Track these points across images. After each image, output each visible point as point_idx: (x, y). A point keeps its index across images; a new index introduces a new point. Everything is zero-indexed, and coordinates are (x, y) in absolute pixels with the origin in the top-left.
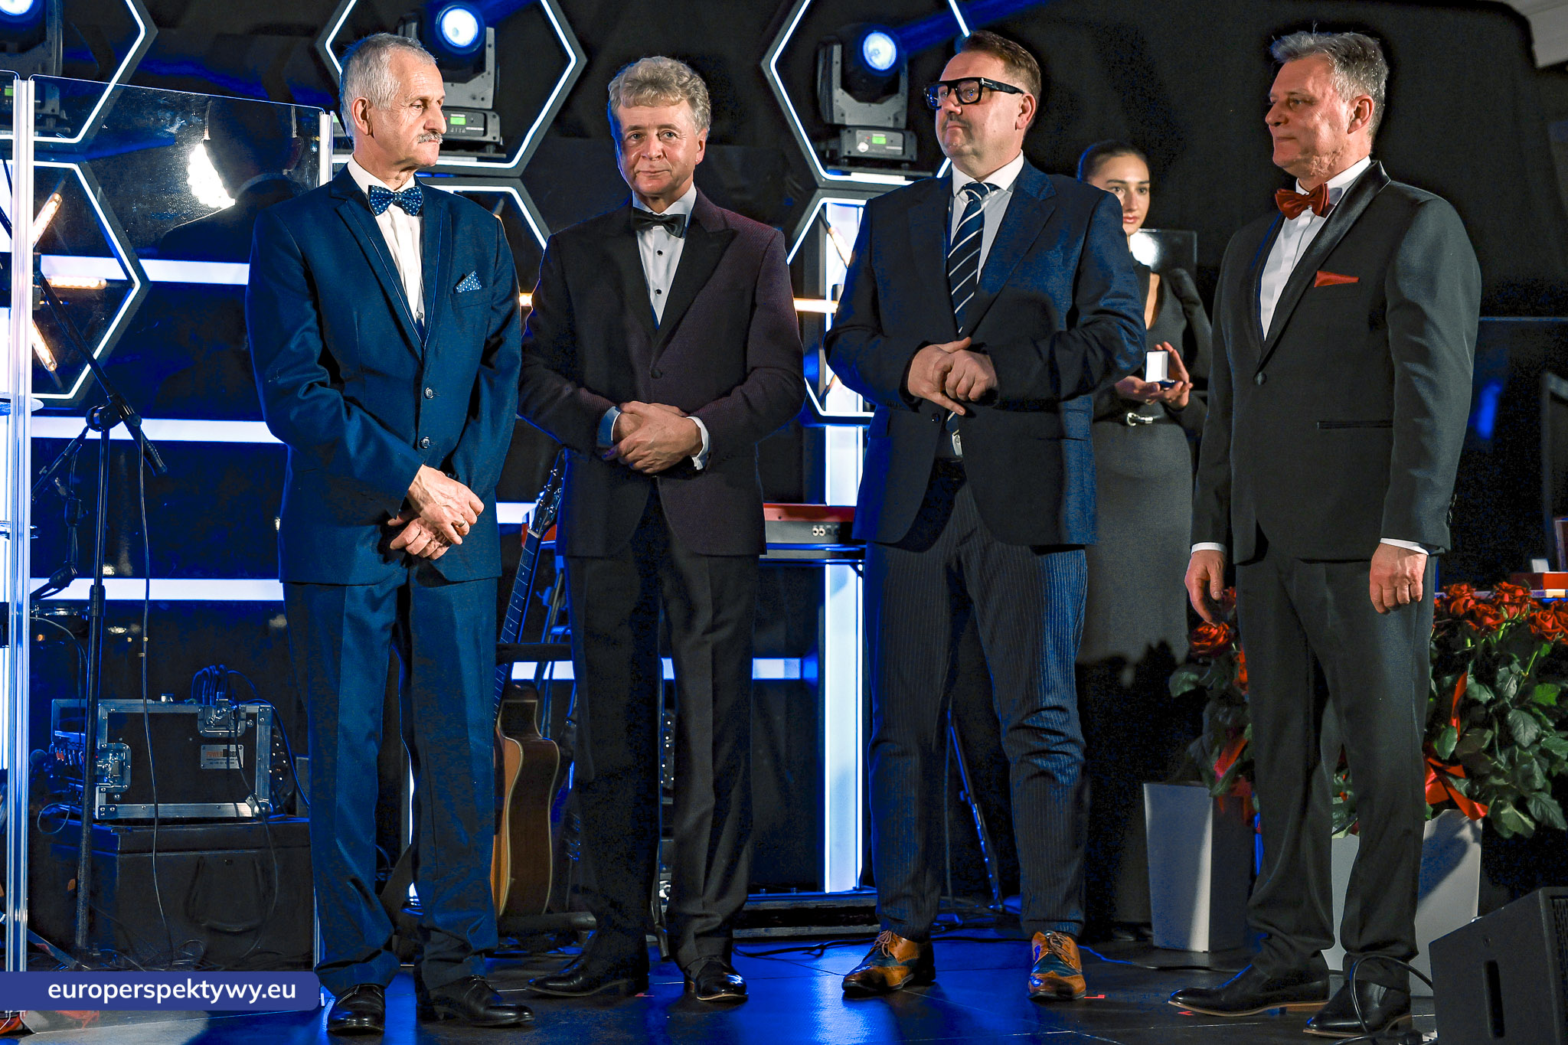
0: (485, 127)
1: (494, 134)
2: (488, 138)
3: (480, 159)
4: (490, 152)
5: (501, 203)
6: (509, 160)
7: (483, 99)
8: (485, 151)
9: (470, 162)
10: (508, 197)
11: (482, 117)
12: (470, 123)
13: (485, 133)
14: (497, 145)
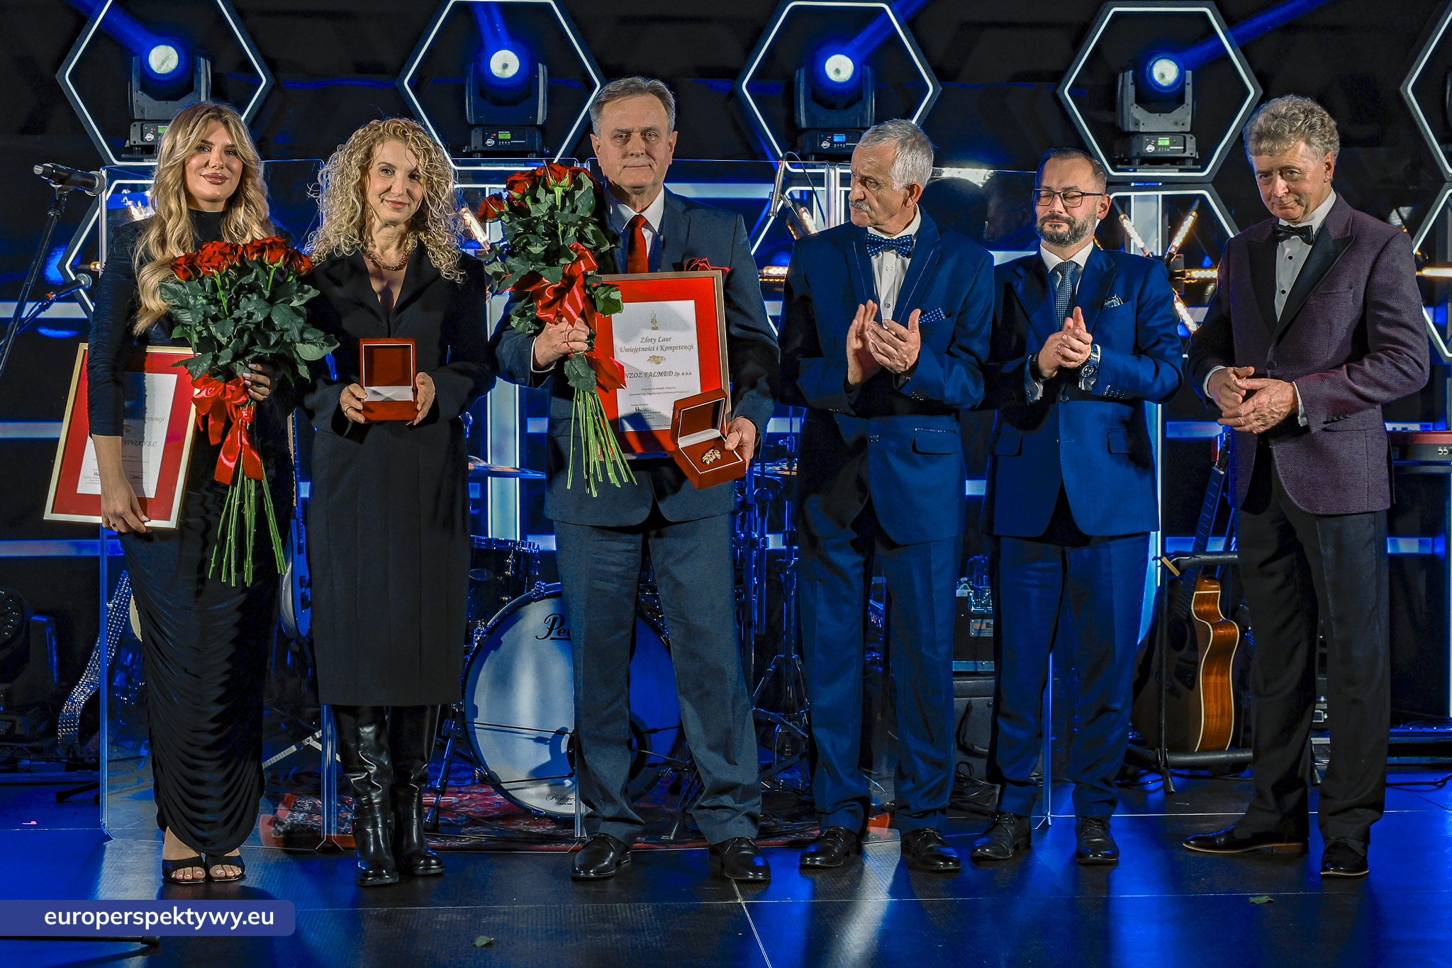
0: (1185, 146)
1: (1191, 150)
2: (1187, 154)
3: (1181, 171)
4: (1190, 165)
5: (1197, 202)
6: (1203, 170)
7: (1183, 124)
8: (1184, 164)
9: (1174, 173)
10: (1203, 197)
11: (1181, 138)
12: (1172, 143)
13: (1184, 151)
14: (1194, 159)
